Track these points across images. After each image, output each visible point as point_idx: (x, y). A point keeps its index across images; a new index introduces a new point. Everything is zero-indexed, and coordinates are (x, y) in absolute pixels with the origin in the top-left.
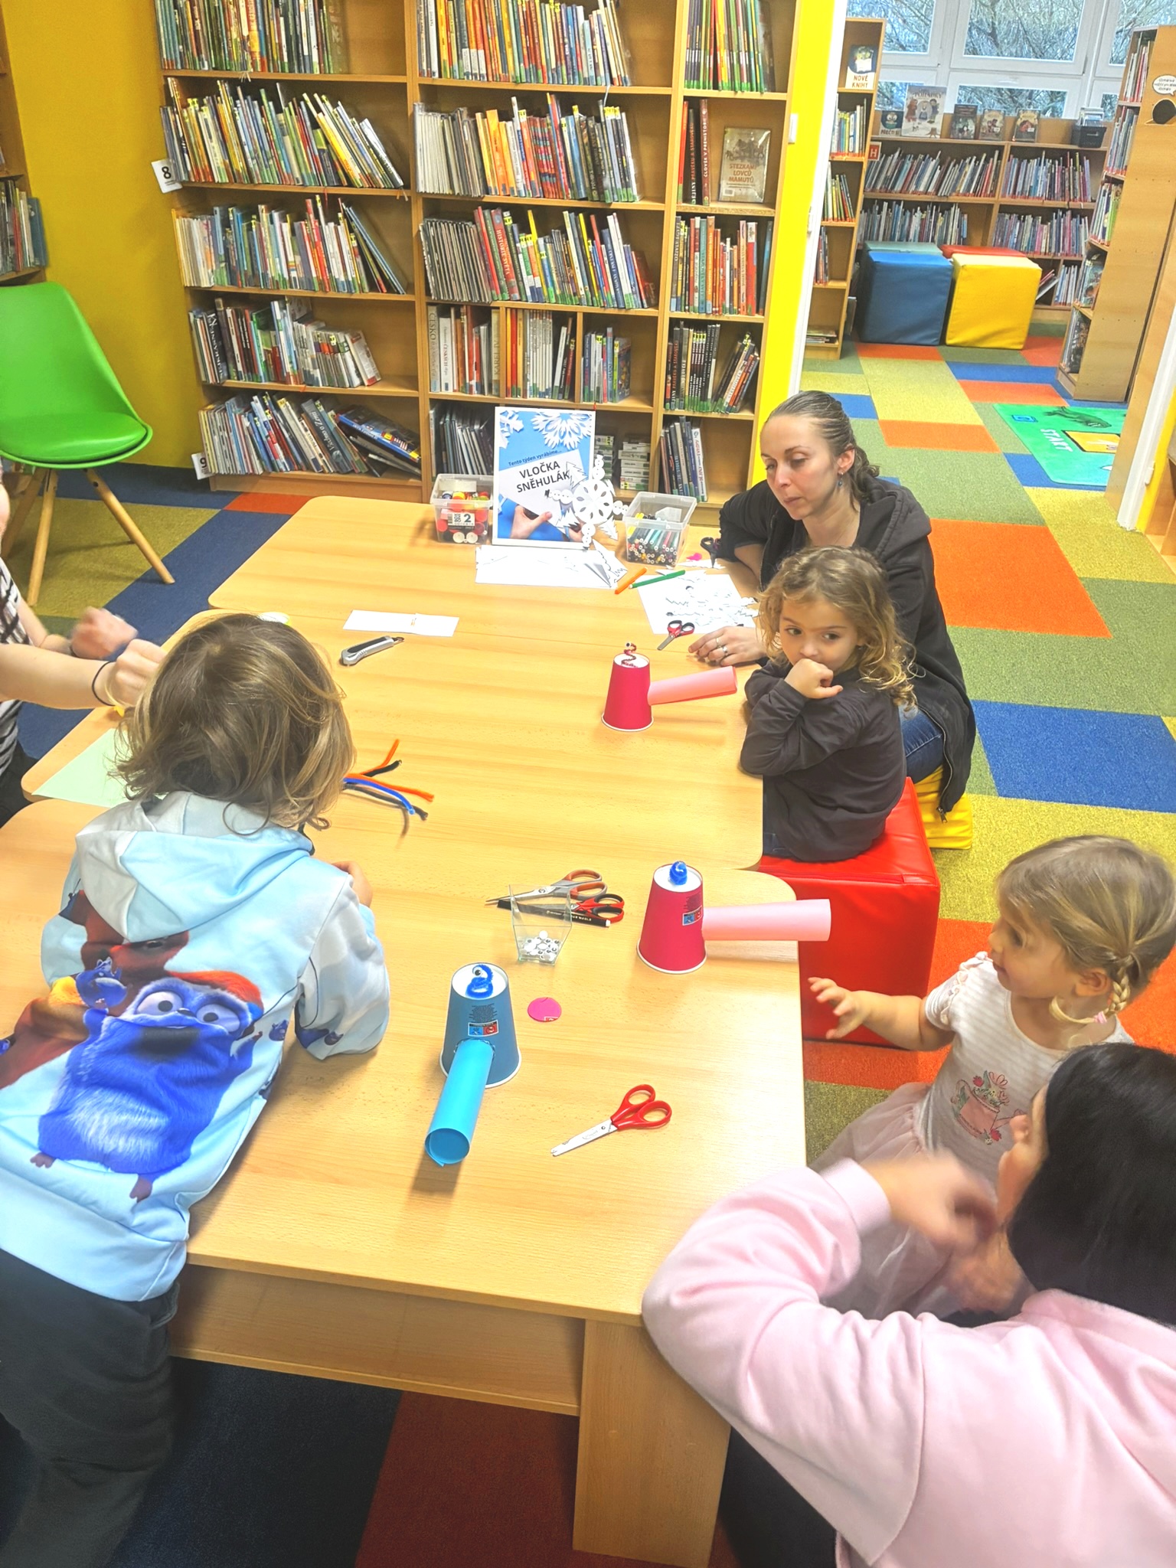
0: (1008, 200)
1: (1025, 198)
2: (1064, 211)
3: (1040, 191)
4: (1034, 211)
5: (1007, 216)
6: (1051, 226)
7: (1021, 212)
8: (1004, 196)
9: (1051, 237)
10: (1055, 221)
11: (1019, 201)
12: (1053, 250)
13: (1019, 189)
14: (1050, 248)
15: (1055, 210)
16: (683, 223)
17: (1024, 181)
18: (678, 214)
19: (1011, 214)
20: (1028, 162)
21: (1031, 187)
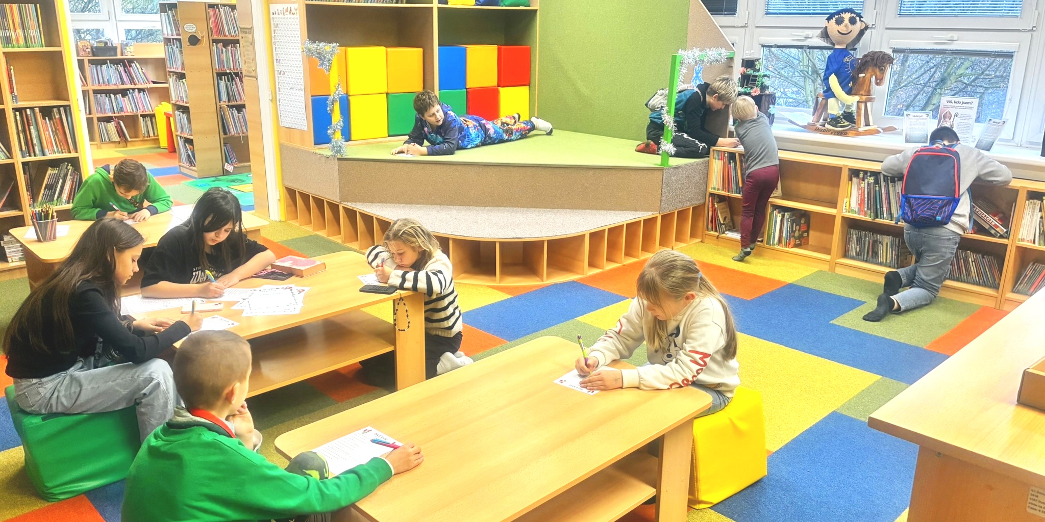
0: (97, 88)
1: (106, 85)
2: (133, 90)
3: (113, 81)
4: (115, 92)
5: (99, 95)
6: (129, 98)
7: (107, 92)
8: (93, 85)
9: (131, 104)
10: (130, 95)
11: (103, 87)
12: (135, 110)
13: (101, 81)
14: (133, 109)
15: (128, 90)
16: (18, 113)
17: (103, 77)
18: (13, 109)
19: (101, 94)
20: (101, 67)
21: (108, 80)
